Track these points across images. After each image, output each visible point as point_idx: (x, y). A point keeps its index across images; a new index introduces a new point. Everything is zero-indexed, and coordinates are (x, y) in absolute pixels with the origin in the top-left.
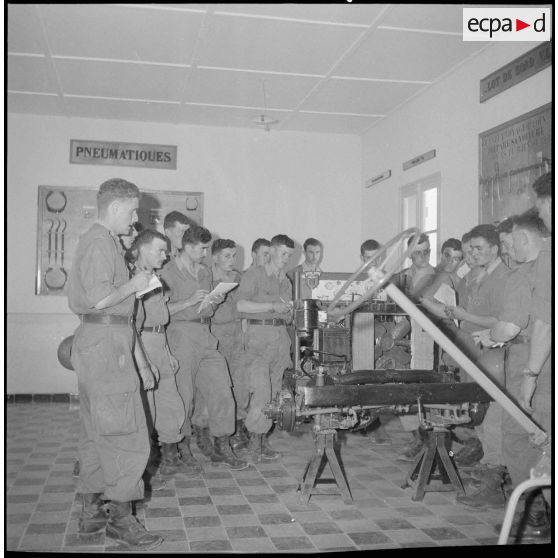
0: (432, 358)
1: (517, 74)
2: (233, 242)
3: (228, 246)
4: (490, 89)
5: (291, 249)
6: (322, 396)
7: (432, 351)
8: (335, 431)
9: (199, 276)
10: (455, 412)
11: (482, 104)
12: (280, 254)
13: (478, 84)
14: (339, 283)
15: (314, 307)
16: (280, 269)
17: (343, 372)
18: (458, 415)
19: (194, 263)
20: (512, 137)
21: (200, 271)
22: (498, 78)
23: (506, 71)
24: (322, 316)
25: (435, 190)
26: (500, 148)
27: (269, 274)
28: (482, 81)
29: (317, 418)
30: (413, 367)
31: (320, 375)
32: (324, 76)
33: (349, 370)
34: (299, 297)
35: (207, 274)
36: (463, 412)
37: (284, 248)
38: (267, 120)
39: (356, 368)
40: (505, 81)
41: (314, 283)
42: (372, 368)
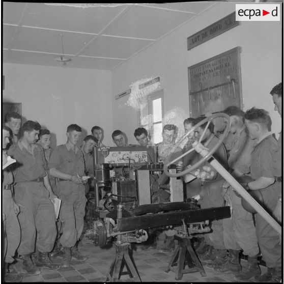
0: (182, 194)
1: (211, 34)
2: (48, 131)
3: (46, 133)
4: (193, 43)
5: (80, 132)
6: (127, 224)
7: (182, 190)
8: (129, 244)
9: (34, 153)
10: (201, 226)
11: (189, 51)
12: (73, 136)
13: (186, 40)
14: (120, 153)
15: (108, 168)
16: (75, 145)
17: (134, 207)
18: (204, 227)
19: (30, 145)
20: (209, 68)
21: (35, 148)
22: (198, 37)
23: (204, 32)
24: (112, 173)
25: (160, 99)
26: (201, 75)
27: (68, 149)
28: (188, 38)
29: (119, 236)
30: (172, 201)
31: (120, 210)
32: (97, 34)
33: (136, 206)
34: (97, 163)
35: (40, 150)
36: (206, 225)
37: (75, 132)
38: (64, 60)
39: (141, 204)
40: (203, 38)
41: (107, 154)
42: (150, 203)
